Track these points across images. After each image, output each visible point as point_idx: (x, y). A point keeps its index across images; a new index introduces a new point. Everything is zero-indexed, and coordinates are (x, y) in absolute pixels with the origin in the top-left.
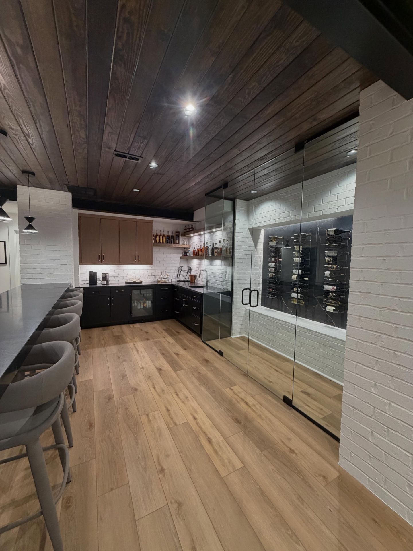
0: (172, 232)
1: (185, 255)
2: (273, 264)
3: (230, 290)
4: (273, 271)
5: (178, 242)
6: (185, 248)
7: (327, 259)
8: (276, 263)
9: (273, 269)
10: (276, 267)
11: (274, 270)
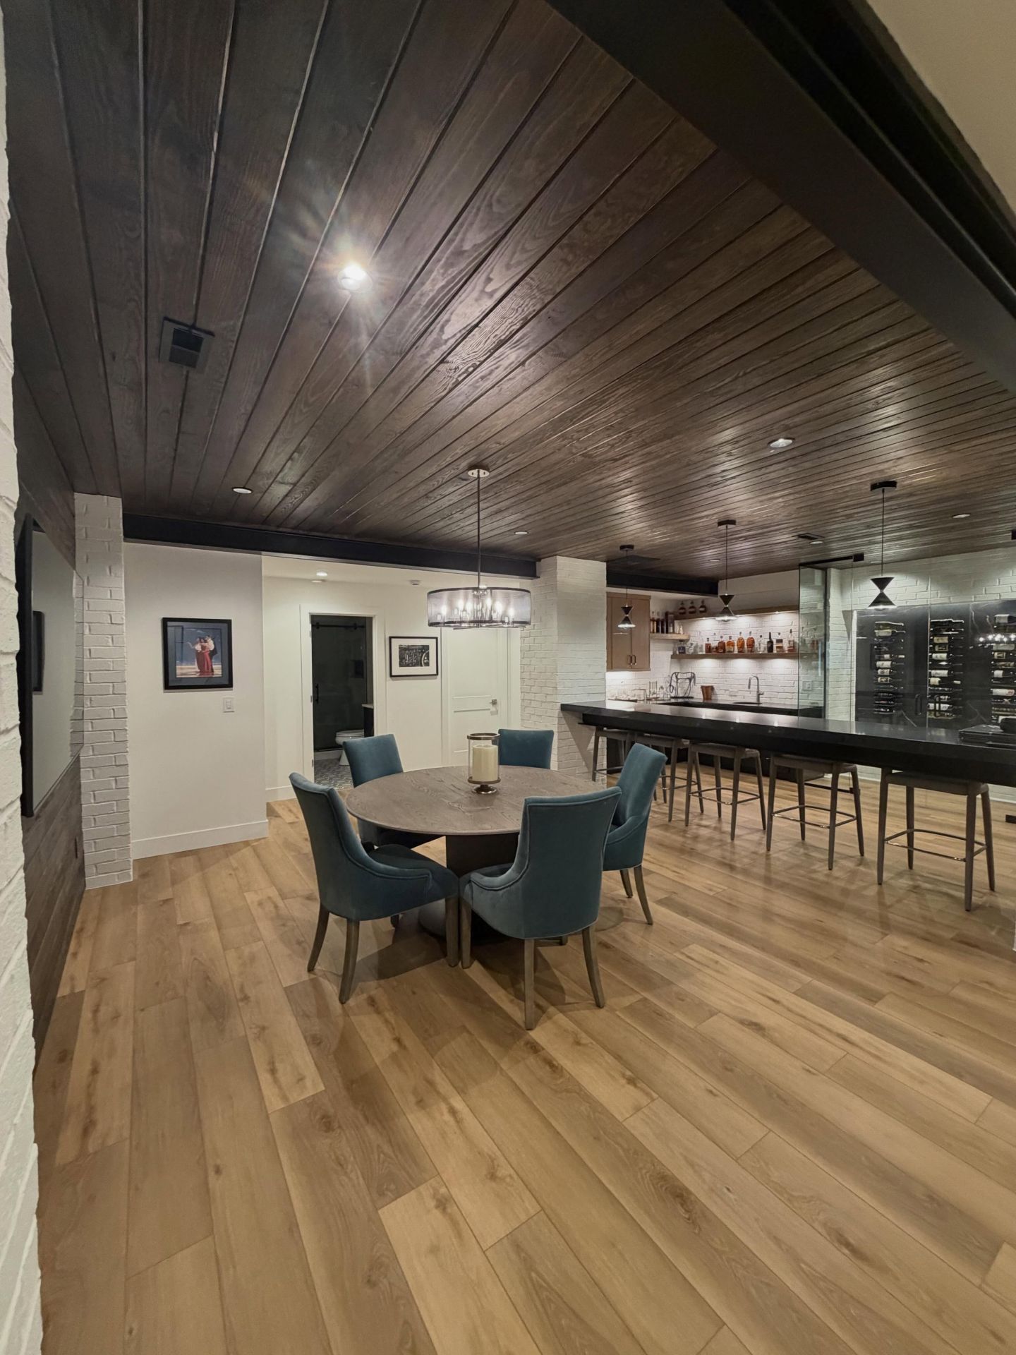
0: (658, 614)
1: (682, 653)
2: (888, 664)
3: (821, 704)
4: (888, 673)
5: (671, 631)
6: (681, 641)
7: (996, 654)
8: (892, 661)
9: (887, 672)
10: (892, 668)
11: (890, 672)
